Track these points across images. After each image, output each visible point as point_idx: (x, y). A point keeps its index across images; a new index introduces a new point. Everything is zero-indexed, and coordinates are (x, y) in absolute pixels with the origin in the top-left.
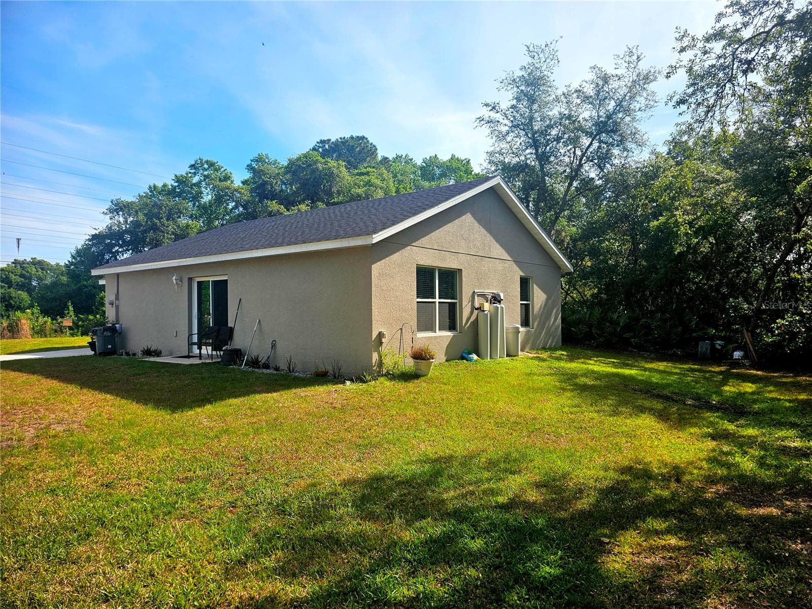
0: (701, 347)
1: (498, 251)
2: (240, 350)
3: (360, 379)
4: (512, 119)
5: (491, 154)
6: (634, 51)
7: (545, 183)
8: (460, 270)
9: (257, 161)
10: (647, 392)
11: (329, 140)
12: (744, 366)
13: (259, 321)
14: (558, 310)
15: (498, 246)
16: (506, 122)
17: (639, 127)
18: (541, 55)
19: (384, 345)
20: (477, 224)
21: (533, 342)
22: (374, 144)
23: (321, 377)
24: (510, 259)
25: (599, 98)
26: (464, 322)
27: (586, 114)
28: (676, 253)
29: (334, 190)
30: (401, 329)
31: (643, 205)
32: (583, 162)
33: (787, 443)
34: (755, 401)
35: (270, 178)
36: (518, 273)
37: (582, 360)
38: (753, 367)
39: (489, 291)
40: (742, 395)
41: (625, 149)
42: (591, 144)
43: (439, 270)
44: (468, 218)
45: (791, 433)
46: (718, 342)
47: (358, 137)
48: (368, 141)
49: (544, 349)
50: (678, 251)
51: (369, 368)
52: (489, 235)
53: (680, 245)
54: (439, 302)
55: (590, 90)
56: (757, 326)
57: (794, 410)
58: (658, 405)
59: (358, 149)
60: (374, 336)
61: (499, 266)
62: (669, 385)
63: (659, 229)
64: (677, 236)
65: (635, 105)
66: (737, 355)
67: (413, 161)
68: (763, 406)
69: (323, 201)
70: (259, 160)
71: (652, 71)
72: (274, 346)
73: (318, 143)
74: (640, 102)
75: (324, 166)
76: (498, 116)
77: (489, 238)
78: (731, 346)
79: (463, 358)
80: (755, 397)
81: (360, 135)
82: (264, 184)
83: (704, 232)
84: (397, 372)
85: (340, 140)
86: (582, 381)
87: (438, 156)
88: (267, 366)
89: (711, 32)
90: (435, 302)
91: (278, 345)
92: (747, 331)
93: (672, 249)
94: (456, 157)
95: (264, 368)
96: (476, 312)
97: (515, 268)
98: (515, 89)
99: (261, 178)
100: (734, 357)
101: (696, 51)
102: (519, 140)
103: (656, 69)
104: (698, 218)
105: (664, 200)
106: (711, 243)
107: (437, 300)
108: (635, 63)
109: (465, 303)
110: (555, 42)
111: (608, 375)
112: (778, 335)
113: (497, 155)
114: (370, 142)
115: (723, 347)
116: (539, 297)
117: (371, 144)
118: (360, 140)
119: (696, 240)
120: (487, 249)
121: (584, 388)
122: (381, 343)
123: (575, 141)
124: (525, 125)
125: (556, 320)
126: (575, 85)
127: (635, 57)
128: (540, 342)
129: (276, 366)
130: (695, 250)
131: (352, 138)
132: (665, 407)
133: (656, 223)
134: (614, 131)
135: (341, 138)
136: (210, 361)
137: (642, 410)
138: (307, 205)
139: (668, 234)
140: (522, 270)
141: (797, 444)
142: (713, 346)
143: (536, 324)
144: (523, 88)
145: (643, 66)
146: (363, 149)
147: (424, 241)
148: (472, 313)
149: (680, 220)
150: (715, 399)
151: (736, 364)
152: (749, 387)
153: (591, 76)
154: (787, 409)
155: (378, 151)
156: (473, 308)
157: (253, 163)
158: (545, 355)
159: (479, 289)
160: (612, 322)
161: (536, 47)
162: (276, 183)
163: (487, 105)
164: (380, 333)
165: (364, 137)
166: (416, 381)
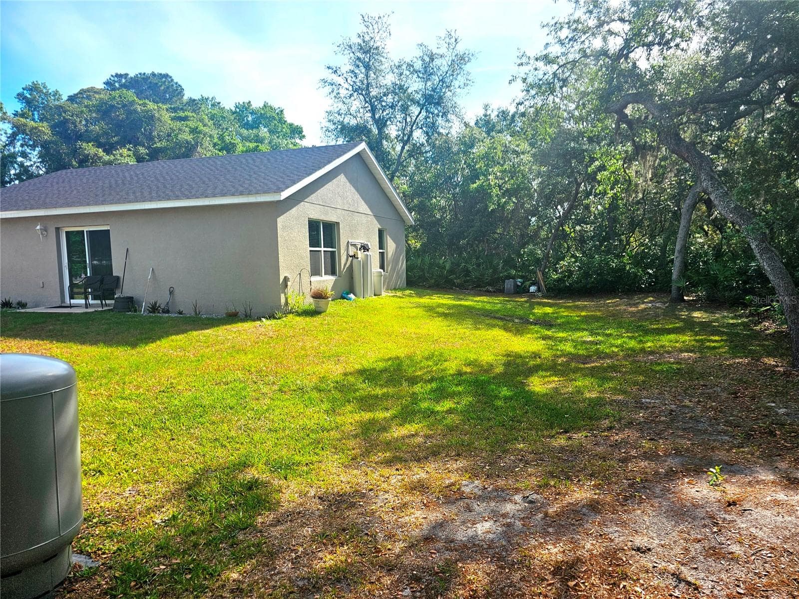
0: (507, 285)
1: (364, 207)
2: (133, 297)
3: (272, 317)
4: (352, 83)
5: (329, 113)
6: (453, 34)
7: (382, 144)
8: (338, 223)
9: (31, 90)
10: (487, 316)
11: (127, 75)
12: (538, 297)
13: (153, 270)
14: (403, 256)
15: (363, 203)
16: (346, 86)
17: (459, 102)
18: (375, 26)
19: (289, 287)
20: (348, 184)
21: (388, 283)
22: (180, 83)
23: (232, 317)
24: (371, 213)
25: (427, 72)
26: (342, 267)
27: (415, 86)
28: (490, 210)
29: (155, 133)
30: (300, 274)
31: (461, 169)
32: (414, 128)
33: (584, 339)
34: (557, 318)
35: (72, 116)
36: (377, 226)
37: (428, 297)
38: (544, 297)
39: (359, 241)
40: (547, 314)
41: (448, 121)
42: (420, 113)
43: (323, 223)
44: (342, 178)
45: (586, 333)
46: (519, 280)
47: (161, 74)
48: (172, 80)
49: (395, 289)
50: (491, 208)
51: (279, 307)
52: (356, 193)
53: (493, 204)
54: (324, 251)
55: (418, 65)
56: (546, 267)
57: (582, 322)
58: (500, 323)
59: (162, 88)
60: (281, 280)
61: (364, 219)
62: (499, 310)
63: (477, 190)
64: (490, 196)
65: (456, 83)
66: (533, 289)
67: (221, 104)
68: (563, 320)
69: (144, 146)
70: (34, 88)
71: (467, 53)
72: (171, 293)
73: (112, 76)
74: (460, 80)
75: (142, 108)
76: (340, 80)
77: (357, 196)
78: (528, 283)
79: (343, 298)
80: (555, 315)
81: (163, 72)
82: (66, 121)
83: (508, 193)
84: (300, 311)
85: (139, 76)
86: (440, 310)
87: (251, 103)
88: (168, 312)
89: (539, 55)
90: (321, 251)
91: (177, 292)
92: (540, 271)
93: (487, 207)
94: (269, 104)
95: (164, 312)
96: (350, 259)
97: (375, 222)
98: (352, 55)
99: (61, 115)
100: (531, 291)
101: (530, 67)
102: (357, 104)
103: (470, 52)
104: (505, 182)
105: (481, 166)
106: (514, 202)
107: (323, 249)
108: (454, 46)
109: (342, 251)
110: (387, 16)
111: (454, 306)
112: (561, 273)
113: (337, 115)
114: (175, 81)
115: (522, 284)
116: (391, 246)
117: (176, 83)
118: (163, 78)
119: (504, 200)
120: (356, 205)
121: (445, 315)
122: (286, 286)
123: (405, 109)
124: (363, 90)
125: (402, 265)
126: (408, 60)
127: (453, 40)
128: (392, 284)
129: (180, 311)
130: (502, 207)
131: (153, 74)
132: (504, 324)
133: (475, 185)
134: (438, 104)
135: (140, 74)
136: (101, 309)
137: (494, 326)
138: (129, 150)
139: (484, 194)
140: (380, 224)
141: (590, 339)
142: (515, 283)
143: (389, 269)
144: (359, 54)
145: (461, 48)
146: (168, 88)
147: (313, 197)
148: (347, 260)
149: (492, 183)
150: (532, 318)
151: (533, 295)
152: (549, 310)
153: (419, 53)
154: (578, 321)
155: (185, 92)
156: (348, 256)
157: (25, 92)
158: (399, 294)
159: (352, 239)
160: (438, 266)
161: (370, 18)
162: (81, 121)
163: (329, 68)
164: (285, 277)
165: (167, 75)
166: (319, 316)
